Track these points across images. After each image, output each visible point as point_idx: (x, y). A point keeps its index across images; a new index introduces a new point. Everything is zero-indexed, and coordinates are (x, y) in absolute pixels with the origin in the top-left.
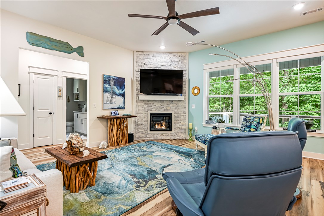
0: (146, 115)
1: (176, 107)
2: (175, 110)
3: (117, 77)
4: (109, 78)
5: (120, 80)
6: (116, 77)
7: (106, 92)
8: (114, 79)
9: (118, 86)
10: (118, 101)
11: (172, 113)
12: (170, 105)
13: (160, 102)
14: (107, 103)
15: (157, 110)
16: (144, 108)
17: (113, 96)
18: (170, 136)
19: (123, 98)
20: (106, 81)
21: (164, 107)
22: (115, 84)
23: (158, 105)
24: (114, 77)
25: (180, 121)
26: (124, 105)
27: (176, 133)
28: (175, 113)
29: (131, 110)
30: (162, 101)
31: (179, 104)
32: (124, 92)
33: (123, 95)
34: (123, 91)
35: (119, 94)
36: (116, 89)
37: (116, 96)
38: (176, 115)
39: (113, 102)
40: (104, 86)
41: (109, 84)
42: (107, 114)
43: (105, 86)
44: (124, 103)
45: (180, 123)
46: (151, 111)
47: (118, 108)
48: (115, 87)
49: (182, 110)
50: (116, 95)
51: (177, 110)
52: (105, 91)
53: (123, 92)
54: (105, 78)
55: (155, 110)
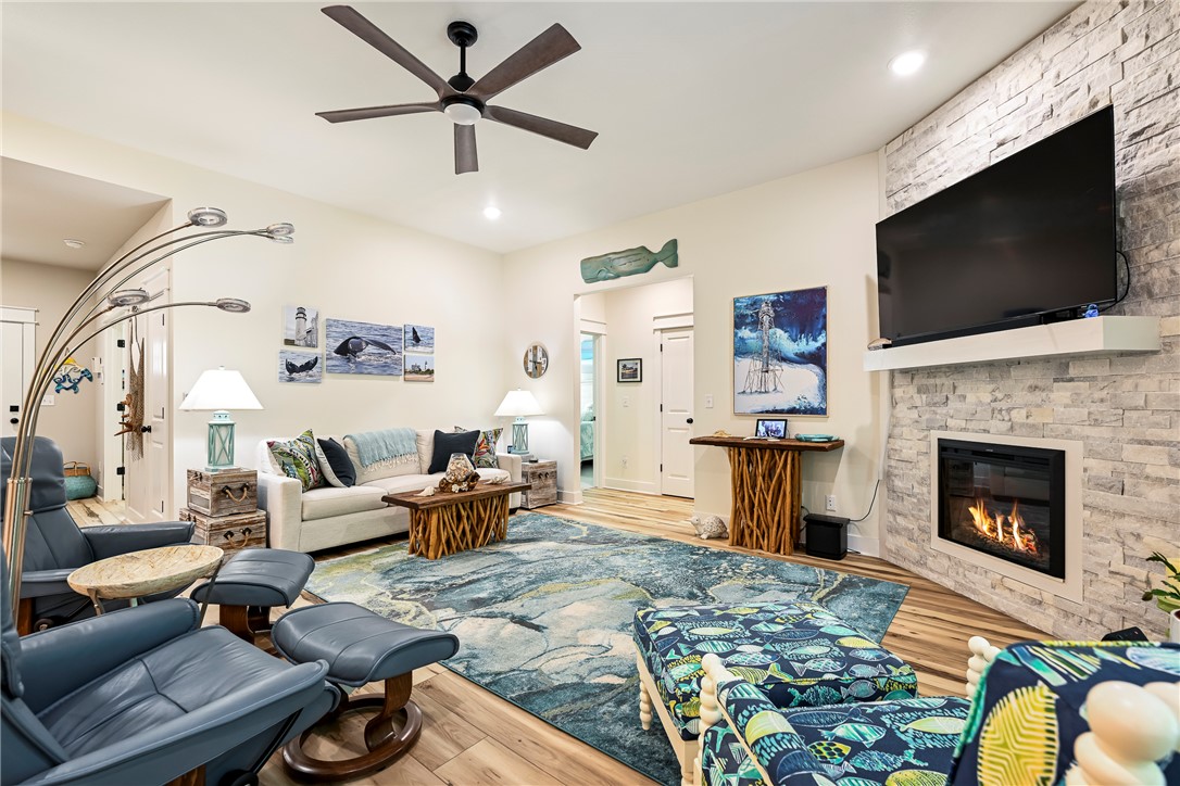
0: (923, 447)
1: (1094, 408)
2: (1088, 431)
3: (788, 293)
4: (752, 305)
5: (800, 301)
6: (782, 294)
7: (744, 354)
8: (774, 304)
9: (791, 325)
10: (798, 383)
11: (1062, 454)
12: (1053, 396)
13: (984, 375)
14: (749, 391)
15: (971, 425)
16: (914, 414)
17: (771, 368)
18: (1051, 611)
19: (817, 370)
20: (744, 316)
21: (1009, 410)
22: (777, 322)
23: (978, 394)
24: (772, 298)
25: (1128, 525)
26: (824, 398)
27: (1099, 609)
28: (1090, 453)
29: (867, 420)
30: (997, 368)
31: (1128, 384)
32: (824, 345)
33: (818, 358)
34: (815, 340)
35: (796, 354)
36: (782, 339)
37: (785, 366)
38: (1101, 468)
39: (771, 388)
40: (736, 334)
41: (756, 324)
42: (745, 430)
43: (740, 334)
44: (824, 387)
45: (1130, 541)
46: (946, 427)
47: (792, 411)
48: (779, 332)
49: (1151, 434)
50: (784, 359)
51: (1104, 432)
52: (741, 350)
53: (819, 344)
54: (740, 308)
55: (963, 424)
